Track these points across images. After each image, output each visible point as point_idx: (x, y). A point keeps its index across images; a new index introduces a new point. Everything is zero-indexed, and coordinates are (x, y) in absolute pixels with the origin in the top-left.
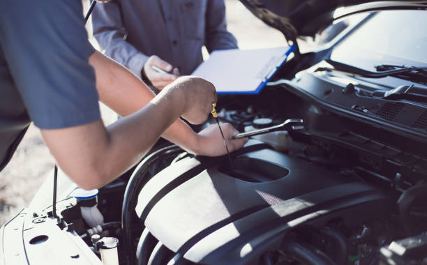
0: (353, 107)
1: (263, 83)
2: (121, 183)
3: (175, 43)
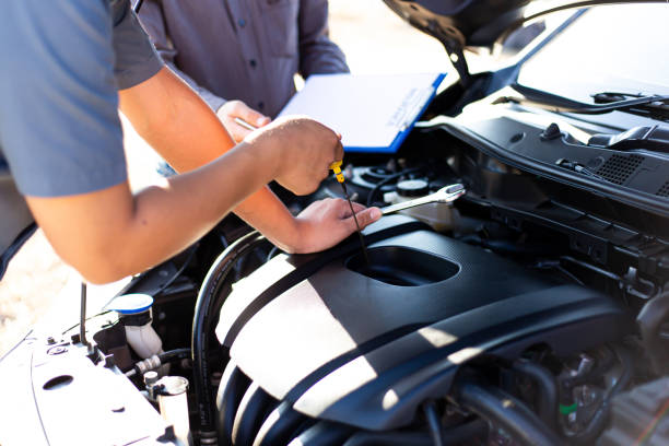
0: (558, 162)
1: (400, 133)
2: (190, 286)
3: (253, 63)
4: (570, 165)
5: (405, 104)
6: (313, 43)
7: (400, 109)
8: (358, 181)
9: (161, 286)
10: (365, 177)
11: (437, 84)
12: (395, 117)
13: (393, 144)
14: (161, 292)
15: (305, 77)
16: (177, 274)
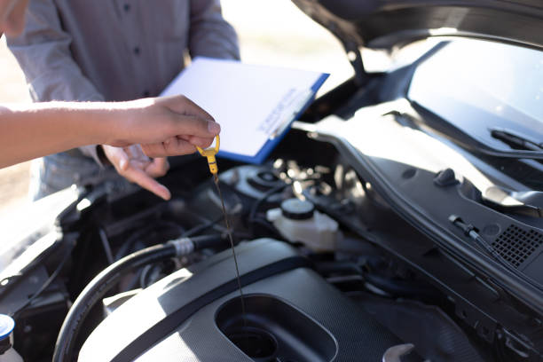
0: (453, 218)
1: (269, 141)
2: (58, 297)
3: (137, 51)
4: (465, 227)
5: (281, 107)
6: (202, 21)
7: (274, 112)
8: (244, 187)
9: (30, 297)
10: (251, 182)
11: (316, 87)
12: (267, 121)
13: (258, 154)
14: (29, 304)
15: (193, 55)
16: (50, 280)
